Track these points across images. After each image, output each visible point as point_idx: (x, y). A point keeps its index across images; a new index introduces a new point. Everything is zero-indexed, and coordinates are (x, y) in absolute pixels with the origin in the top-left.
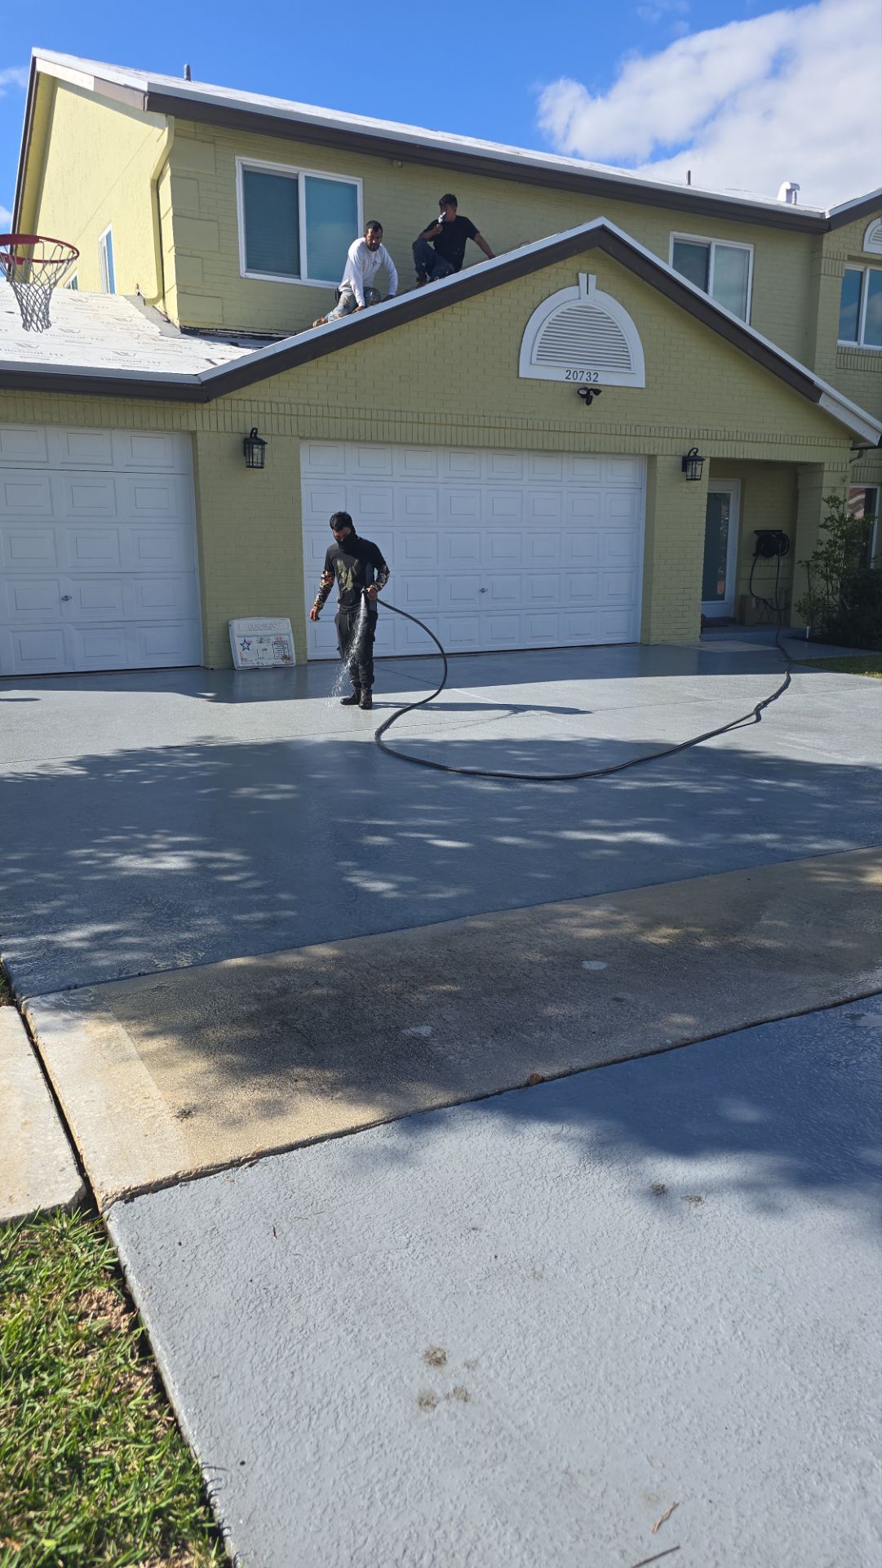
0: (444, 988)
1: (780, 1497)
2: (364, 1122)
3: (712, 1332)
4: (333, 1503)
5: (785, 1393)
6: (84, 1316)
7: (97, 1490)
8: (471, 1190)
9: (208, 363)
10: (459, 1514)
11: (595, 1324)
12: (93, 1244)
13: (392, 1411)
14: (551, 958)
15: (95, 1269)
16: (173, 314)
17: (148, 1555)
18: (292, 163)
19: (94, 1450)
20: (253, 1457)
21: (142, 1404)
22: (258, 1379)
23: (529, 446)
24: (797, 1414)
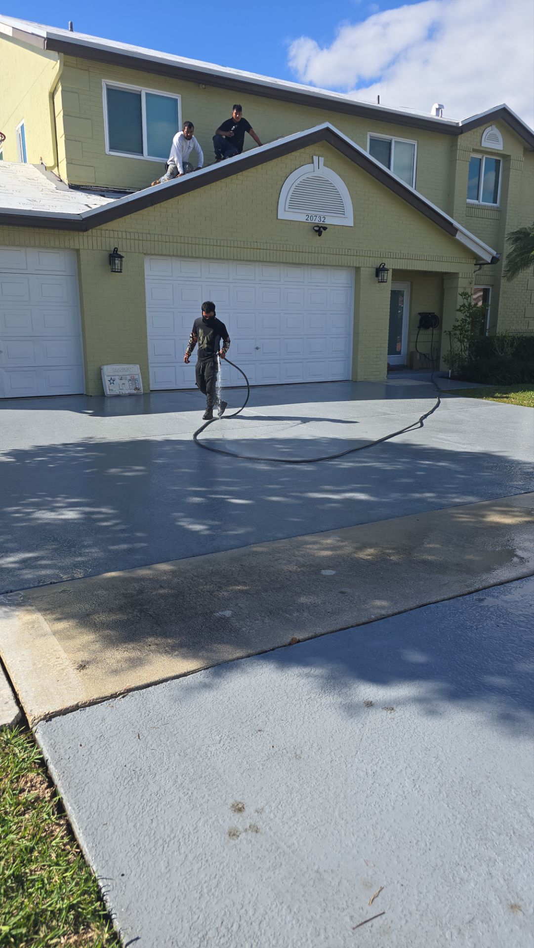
0: (239, 588)
1: (443, 881)
2: (192, 669)
3: (401, 786)
4: (178, 896)
5: (444, 820)
6: (22, 791)
7: (33, 895)
8: (257, 708)
9: (86, 207)
10: (254, 899)
11: (332, 784)
12: (27, 747)
13: (213, 840)
14: (302, 569)
15: (28, 762)
16: (64, 177)
17: (66, 932)
18: (137, 84)
19: (31, 871)
20: (129, 871)
21: (60, 842)
22: (131, 824)
23: (285, 261)
24: (451, 832)
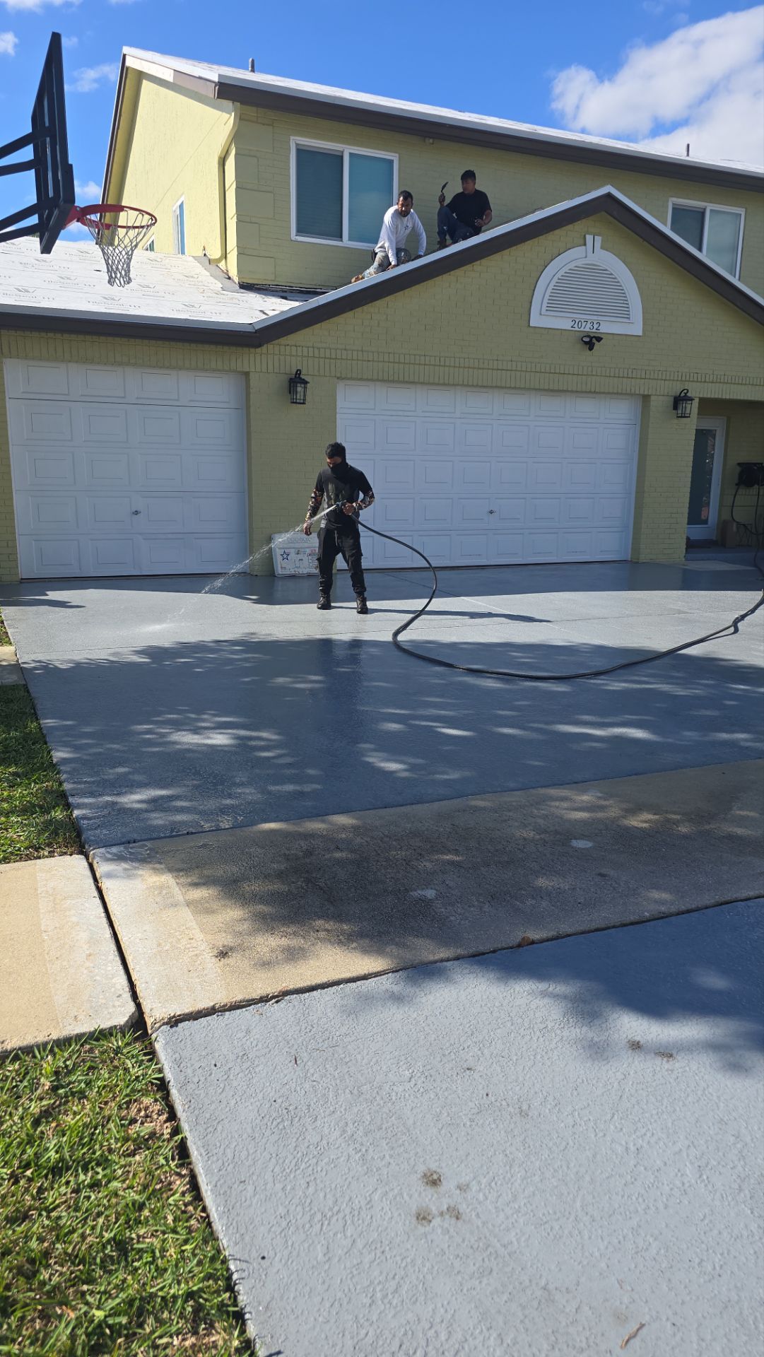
0: (448, 857)
1: (738, 1326)
2: (375, 970)
3: (679, 1174)
4: (340, 1299)
5: (745, 1233)
6: (133, 1121)
7: (140, 1271)
8: (466, 1035)
9: (261, 314)
10: (449, 1317)
11: (574, 1159)
12: (143, 1060)
13: (393, 1222)
14: (542, 836)
15: (144, 1082)
16: (233, 272)
17: (181, 1330)
18: (339, 142)
19: (139, 1236)
20: (272, 1253)
21: (180, 1201)
22: (279, 1186)
23: (537, 387)
24: (755, 1253)
